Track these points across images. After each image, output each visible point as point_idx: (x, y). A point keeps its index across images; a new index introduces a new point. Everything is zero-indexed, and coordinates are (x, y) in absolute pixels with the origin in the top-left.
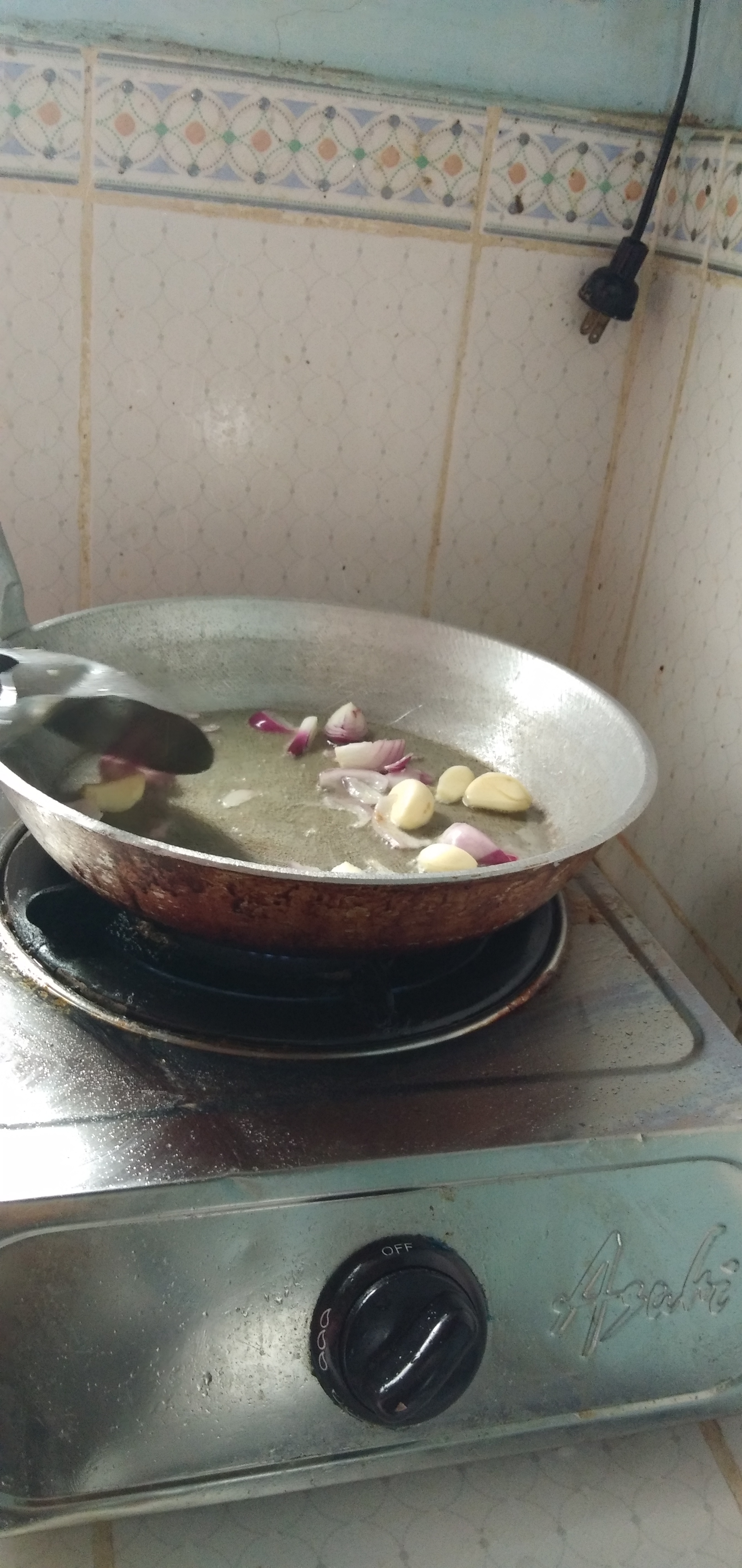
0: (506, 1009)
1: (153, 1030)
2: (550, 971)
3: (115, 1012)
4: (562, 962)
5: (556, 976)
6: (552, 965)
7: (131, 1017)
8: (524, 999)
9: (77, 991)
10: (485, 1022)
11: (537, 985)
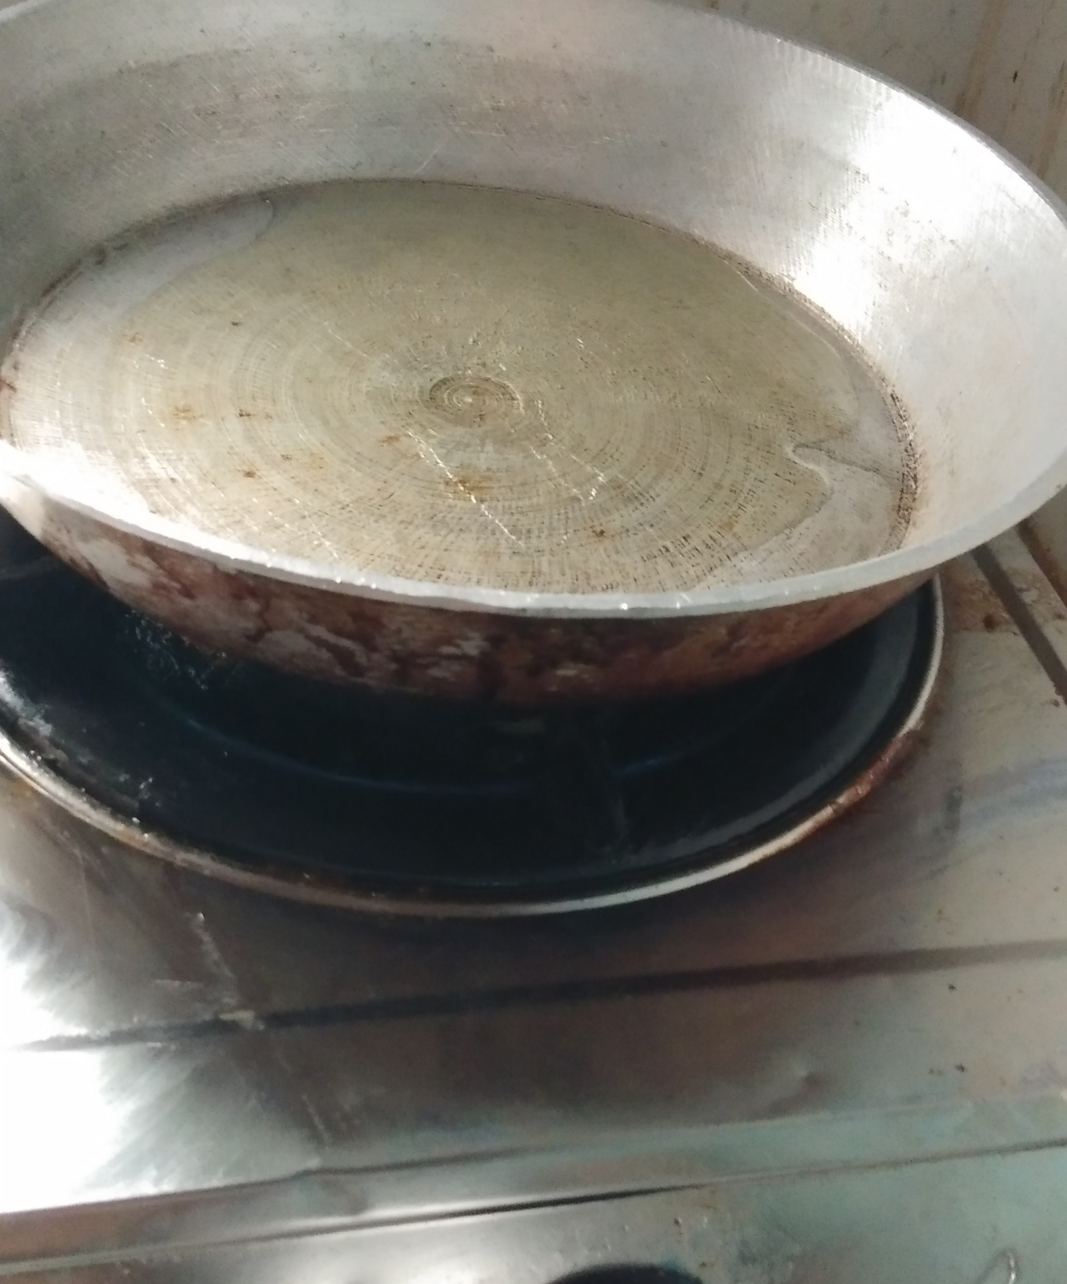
0: (827, 812)
1: (187, 851)
2: (910, 734)
3: (119, 811)
4: (933, 712)
5: (920, 739)
6: (913, 721)
7: (148, 823)
8: (861, 789)
9: (51, 766)
10: (788, 839)
11: (887, 758)
